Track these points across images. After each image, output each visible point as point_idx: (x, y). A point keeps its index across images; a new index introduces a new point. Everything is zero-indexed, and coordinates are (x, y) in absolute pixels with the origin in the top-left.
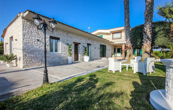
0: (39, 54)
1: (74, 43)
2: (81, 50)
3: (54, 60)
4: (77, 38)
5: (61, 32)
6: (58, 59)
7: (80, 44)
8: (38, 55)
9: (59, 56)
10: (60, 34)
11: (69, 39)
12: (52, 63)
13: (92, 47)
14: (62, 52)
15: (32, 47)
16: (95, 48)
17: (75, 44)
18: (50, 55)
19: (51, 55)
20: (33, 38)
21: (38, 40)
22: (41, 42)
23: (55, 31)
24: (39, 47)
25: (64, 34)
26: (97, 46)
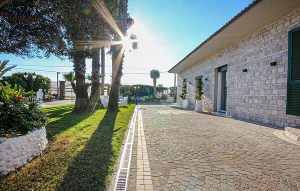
1: (195, 78)
4: (199, 69)
7: (203, 76)
26: (258, 57)
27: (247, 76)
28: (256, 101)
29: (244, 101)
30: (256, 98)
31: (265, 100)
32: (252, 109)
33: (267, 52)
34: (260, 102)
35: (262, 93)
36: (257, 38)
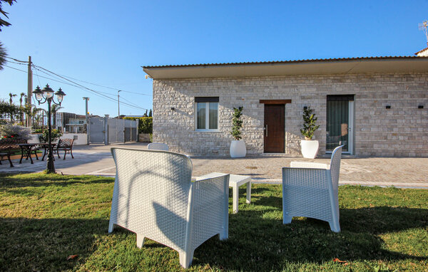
0: (175, 133)
1: (261, 101)
2: (294, 121)
3: (202, 146)
4: (276, 87)
5: (221, 84)
6: (212, 144)
7: (289, 101)
8: (173, 136)
9: (216, 138)
10: (219, 88)
11: (245, 94)
12: (200, 152)
13: (356, 105)
14: (224, 130)
15: (165, 122)
16: (388, 107)
17: (265, 105)
18: (195, 136)
19: (197, 135)
20: (167, 106)
21: (173, 109)
22: (178, 111)
23: (206, 84)
24: (176, 122)
25: (230, 84)
26: (403, 97)
27: (390, 113)
28: (401, 138)
29: (386, 138)
30: (401, 135)
31: (411, 137)
32: (397, 146)
33: (412, 96)
34: (406, 138)
35: (408, 131)
36: (400, 79)
